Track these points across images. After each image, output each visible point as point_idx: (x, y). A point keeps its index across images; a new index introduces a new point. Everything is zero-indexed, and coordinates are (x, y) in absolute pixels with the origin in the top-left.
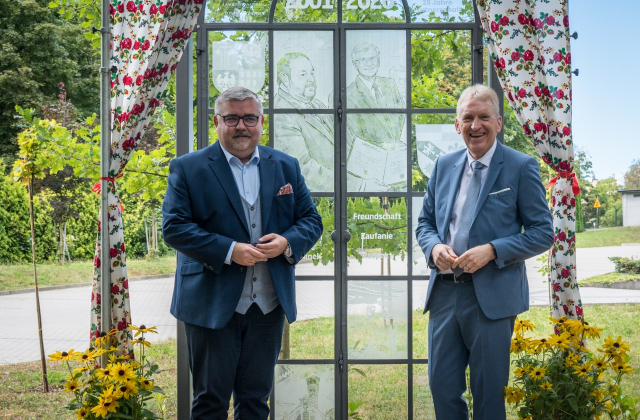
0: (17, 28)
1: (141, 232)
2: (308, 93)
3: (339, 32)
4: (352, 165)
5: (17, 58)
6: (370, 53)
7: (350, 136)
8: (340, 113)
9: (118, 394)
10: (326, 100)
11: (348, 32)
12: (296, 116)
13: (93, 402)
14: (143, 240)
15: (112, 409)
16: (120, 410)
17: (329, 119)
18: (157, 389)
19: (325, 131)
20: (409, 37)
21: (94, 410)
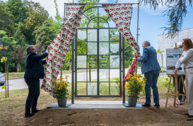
0: (49, 34)
1: (68, 66)
2: (93, 39)
3: (98, 29)
4: (100, 50)
5: (49, 39)
6: (103, 33)
7: (100, 46)
8: (98, 42)
9: (62, 86)
10: (96, 40)
11: (99, 29)
12: (91, 43)
13: (58, 87)
14: (69, 68)
15: (61, 89)
16: (63, 89)
17: (96, 43)
18: (69, 86)
19: (96, 45)
20: (109, 30)
21: (59, 89)
